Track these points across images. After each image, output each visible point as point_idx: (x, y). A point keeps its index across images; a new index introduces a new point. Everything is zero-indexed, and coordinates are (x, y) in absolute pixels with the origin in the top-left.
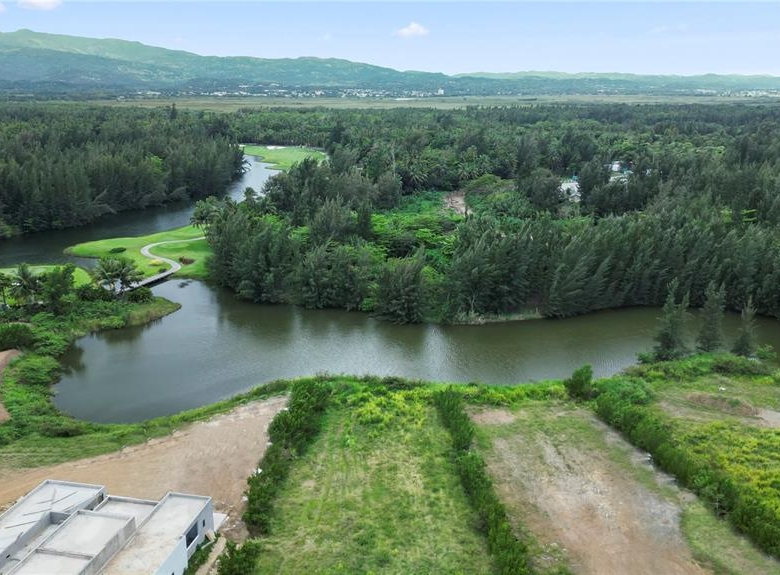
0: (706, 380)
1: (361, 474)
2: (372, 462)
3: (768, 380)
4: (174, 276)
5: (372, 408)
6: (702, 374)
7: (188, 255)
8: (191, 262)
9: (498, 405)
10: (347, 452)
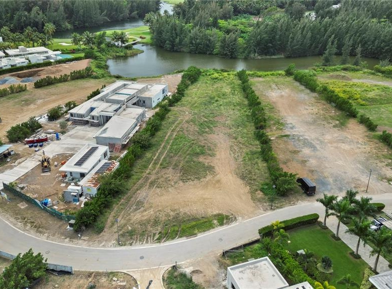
1: (212, 89)
2: (215, 87)
3: (361, 72)
4: (139, 43)
6: (337, 71)
7: (143, 36)
8: (145, 38)
9: (260, 77)
10: (207, 84)
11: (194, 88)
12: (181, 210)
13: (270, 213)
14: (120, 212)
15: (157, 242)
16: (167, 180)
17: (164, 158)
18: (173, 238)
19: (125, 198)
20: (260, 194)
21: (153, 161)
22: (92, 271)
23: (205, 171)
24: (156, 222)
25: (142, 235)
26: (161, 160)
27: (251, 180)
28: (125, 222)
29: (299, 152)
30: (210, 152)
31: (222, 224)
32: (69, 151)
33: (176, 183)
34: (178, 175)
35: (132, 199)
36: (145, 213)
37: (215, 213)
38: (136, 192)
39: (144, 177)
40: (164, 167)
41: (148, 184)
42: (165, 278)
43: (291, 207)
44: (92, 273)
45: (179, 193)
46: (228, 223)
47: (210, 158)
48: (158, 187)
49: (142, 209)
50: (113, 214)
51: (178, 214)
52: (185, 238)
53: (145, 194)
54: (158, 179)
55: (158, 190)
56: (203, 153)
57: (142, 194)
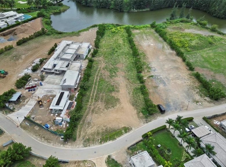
0: (178, 24)
1: (112, 41)
2: (114, 39)
5: (114, 30)
9: (137, 29)
10: (110, 37)
11: (103, 41)
12: (108, 126)
13: (146, 124)
14: (81, 129)
15: (100, 144)
16: (99, 109)
17: (96, 95)
18: (107, 142)
19: (82, 120)
20: (141, 115)
21: (91, 97)
22: (76, 160)
23: (116, 102)
24: (98, 134)
25: (93, 140)
26: (95, 96)
27: (137, 106)
28: (85, 134)
29: (158, 87)
30: (116, 89)
31: (126, 132)
32: (49, 93)
33: (103, 110)
34: (104, 105)
35: (85, 121)
36: (92, 129)
37: (123, 127)
38: (86, 117)
39: (88, 107)
40: (96, 100)
41: (91, 112)
42: (106, 162)
43: (155, 120)
44: (77, 161)
45: (105, 116)
46: (129, 131)
47: (117, 93)
48: (96, 113)
49: (91, 126)
50: (78, 130)
51: (107, 128)
52: (111, 141)
53: (90, 118)
54: (95, 108)
55: (96, 115)
56: (113, 91)
57: (89, 118)
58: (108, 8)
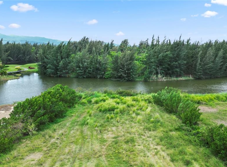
5: (109, 103)
8: (33, 68)
58: (101, 78)
